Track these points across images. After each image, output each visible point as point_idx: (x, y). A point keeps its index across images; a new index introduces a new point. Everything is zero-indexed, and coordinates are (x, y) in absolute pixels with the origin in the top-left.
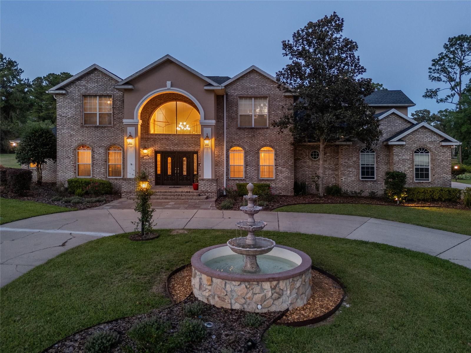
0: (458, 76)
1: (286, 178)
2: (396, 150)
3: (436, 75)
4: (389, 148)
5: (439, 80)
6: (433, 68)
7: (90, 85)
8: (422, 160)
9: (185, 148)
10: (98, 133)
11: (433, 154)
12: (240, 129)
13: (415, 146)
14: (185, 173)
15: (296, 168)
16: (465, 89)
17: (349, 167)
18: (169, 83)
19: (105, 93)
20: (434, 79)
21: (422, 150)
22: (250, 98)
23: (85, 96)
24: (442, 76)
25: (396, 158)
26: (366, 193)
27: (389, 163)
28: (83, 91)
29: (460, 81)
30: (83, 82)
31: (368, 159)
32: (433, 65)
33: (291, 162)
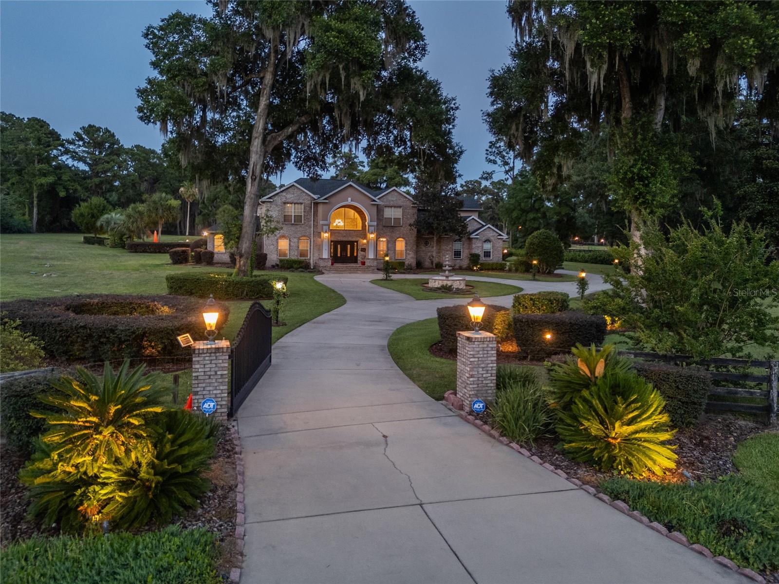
0: (512, 160)
1: (412, 258)
2: (474, 240)
3: (492, 158)
4: (470, 239)
5: (495, 162)
6: (490, 150)
7: (288, 196)
8: (488, 246)
9: (350, 239)
10: (293, 228)
11: (493, 243)
12: (384, 226)
13: (484, 239)
14: (349, 255)
15: (417, 252)
16: (517, 174)
17: (447, 251)
18: (349, 199)
19: (298, 202)
20: (490, 161)
21: (488, 241)
22: (391, 207)
23: (285, 203)
24: (497, 160)
25: (474, 246)
26: (457, 267)
27: (470, 248)
28: (284, 200)
29: (514, 167)
30: (284, 194)
31: (457, 246)
32: (490, 147)
33: (415, 248)
